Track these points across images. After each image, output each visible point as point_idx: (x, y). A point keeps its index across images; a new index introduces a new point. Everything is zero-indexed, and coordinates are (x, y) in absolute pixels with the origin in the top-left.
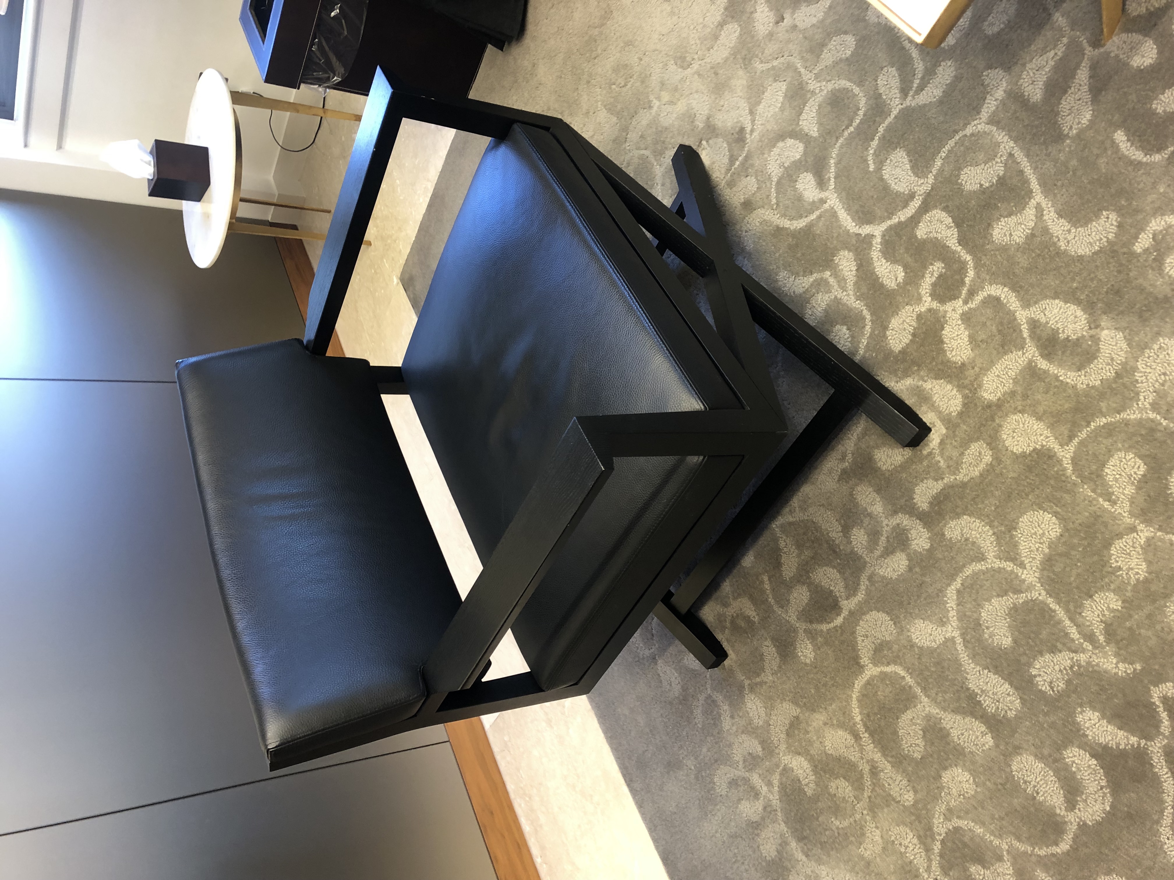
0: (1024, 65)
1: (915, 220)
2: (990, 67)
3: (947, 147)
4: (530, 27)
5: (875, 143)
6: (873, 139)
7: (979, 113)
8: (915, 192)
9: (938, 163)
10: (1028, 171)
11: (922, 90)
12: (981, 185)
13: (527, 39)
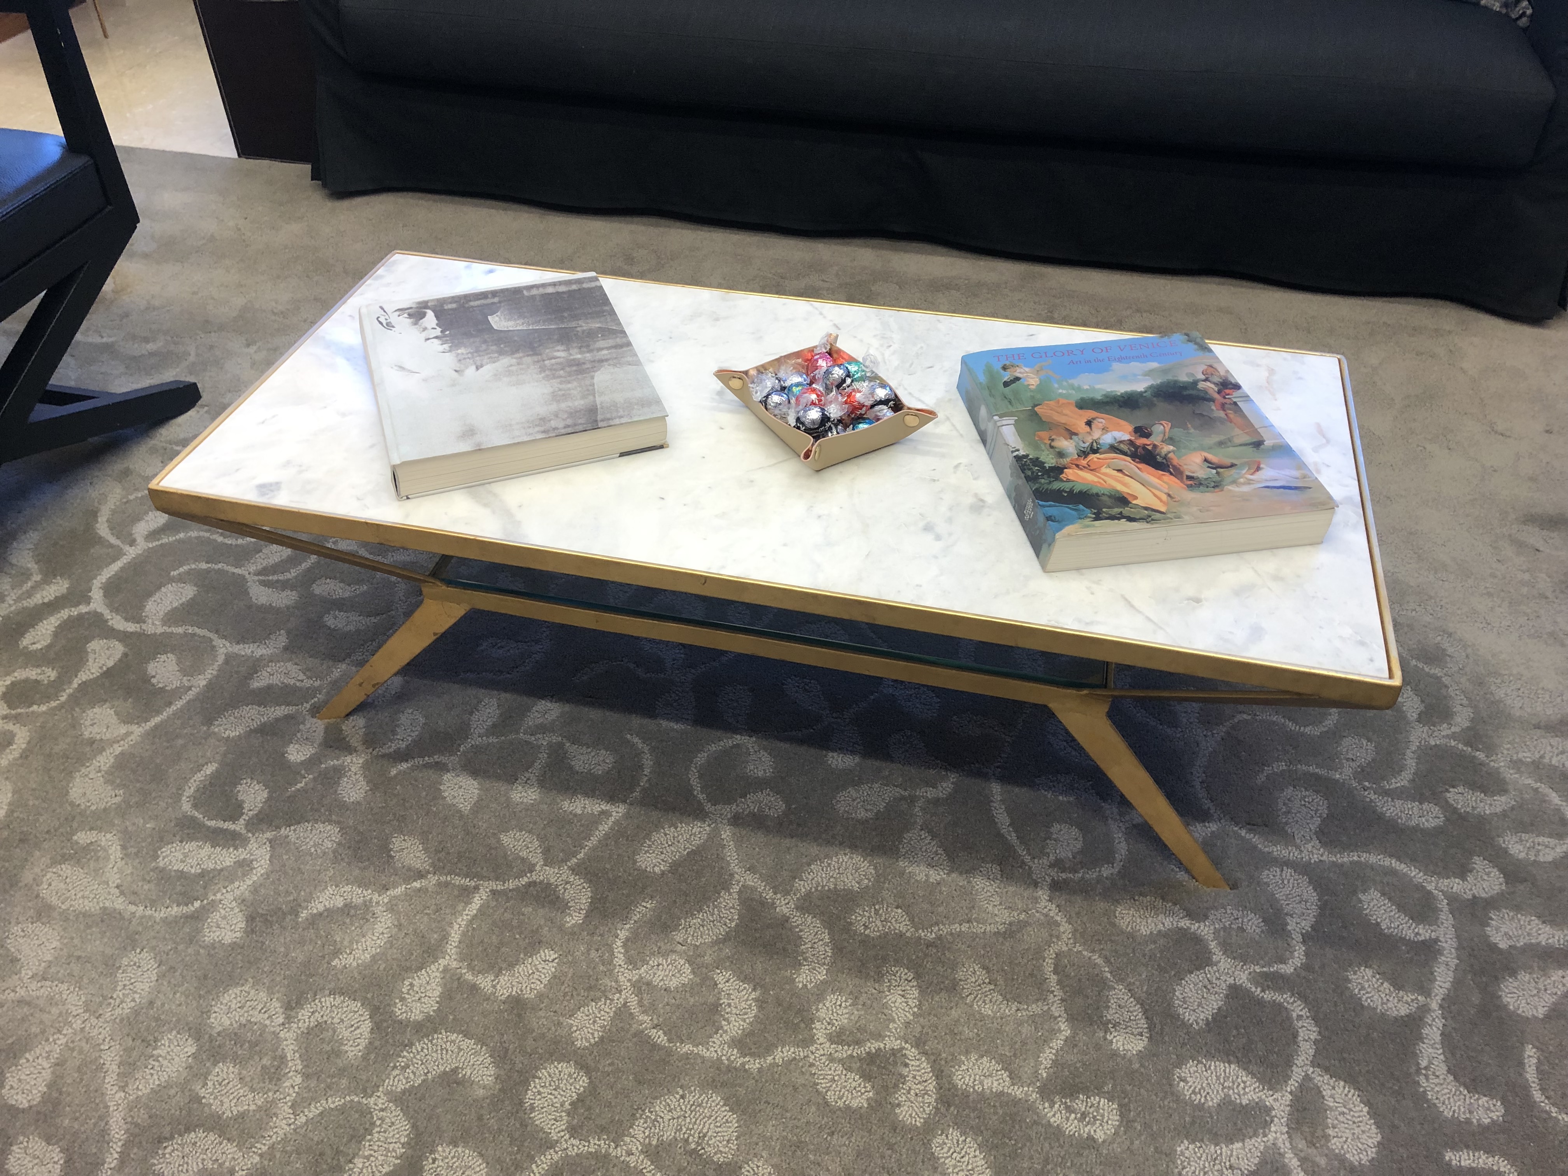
0: (290, 660)
1: (111, 633)
2: (289, 633)
3: (198, 631)
4: (346, 203)
5: (204, 566)
6: (207, 562)
7: (238, 643)
8: (144, 622)
9: (180, 630)
10: (170, 711)
11: (265, 586)
12: (154, 677)
13: (330, 204)
